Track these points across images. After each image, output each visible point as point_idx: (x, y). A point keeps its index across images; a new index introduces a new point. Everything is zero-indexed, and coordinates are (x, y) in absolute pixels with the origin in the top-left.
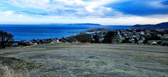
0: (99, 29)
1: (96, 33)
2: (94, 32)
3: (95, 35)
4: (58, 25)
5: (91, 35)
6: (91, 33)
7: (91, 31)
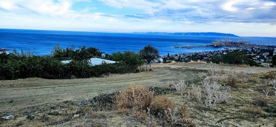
0: (234, 43)
1: (227, 51)
2: (223, 49)
3: (225, 53)
4: (159, 34)
5: (218, 53)
6: (217, 50)
7: (217, 47)
